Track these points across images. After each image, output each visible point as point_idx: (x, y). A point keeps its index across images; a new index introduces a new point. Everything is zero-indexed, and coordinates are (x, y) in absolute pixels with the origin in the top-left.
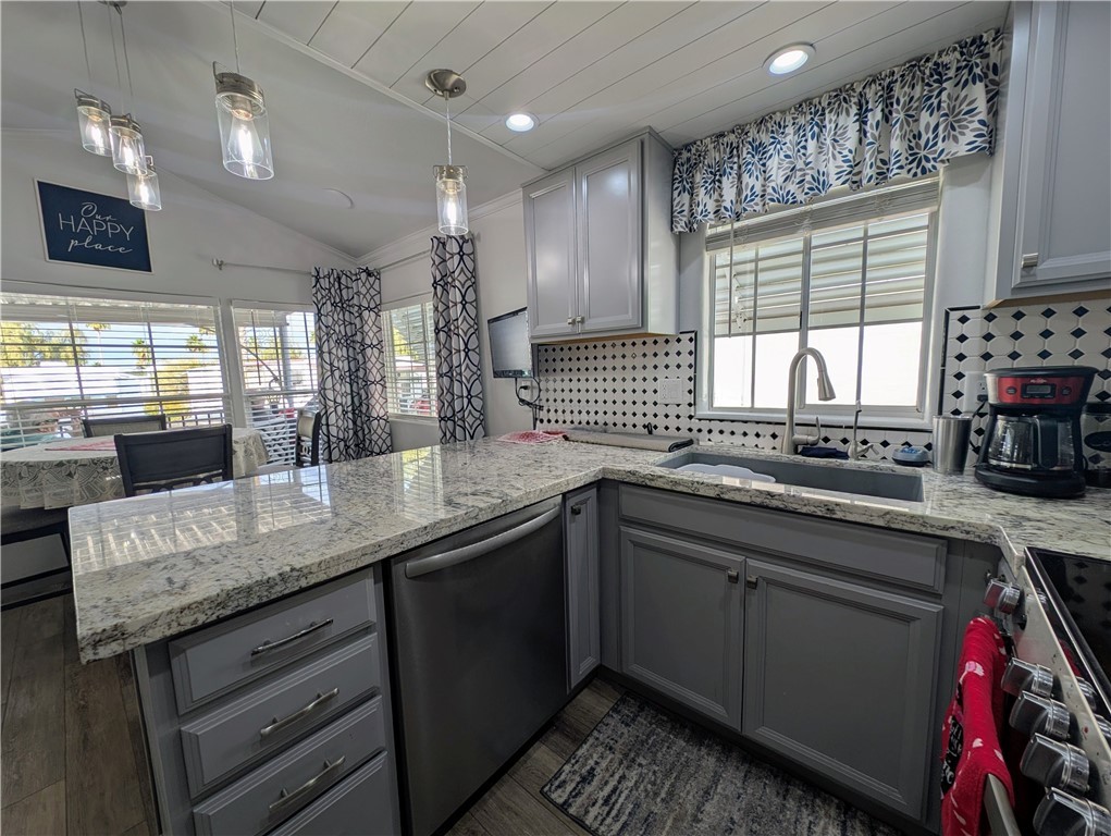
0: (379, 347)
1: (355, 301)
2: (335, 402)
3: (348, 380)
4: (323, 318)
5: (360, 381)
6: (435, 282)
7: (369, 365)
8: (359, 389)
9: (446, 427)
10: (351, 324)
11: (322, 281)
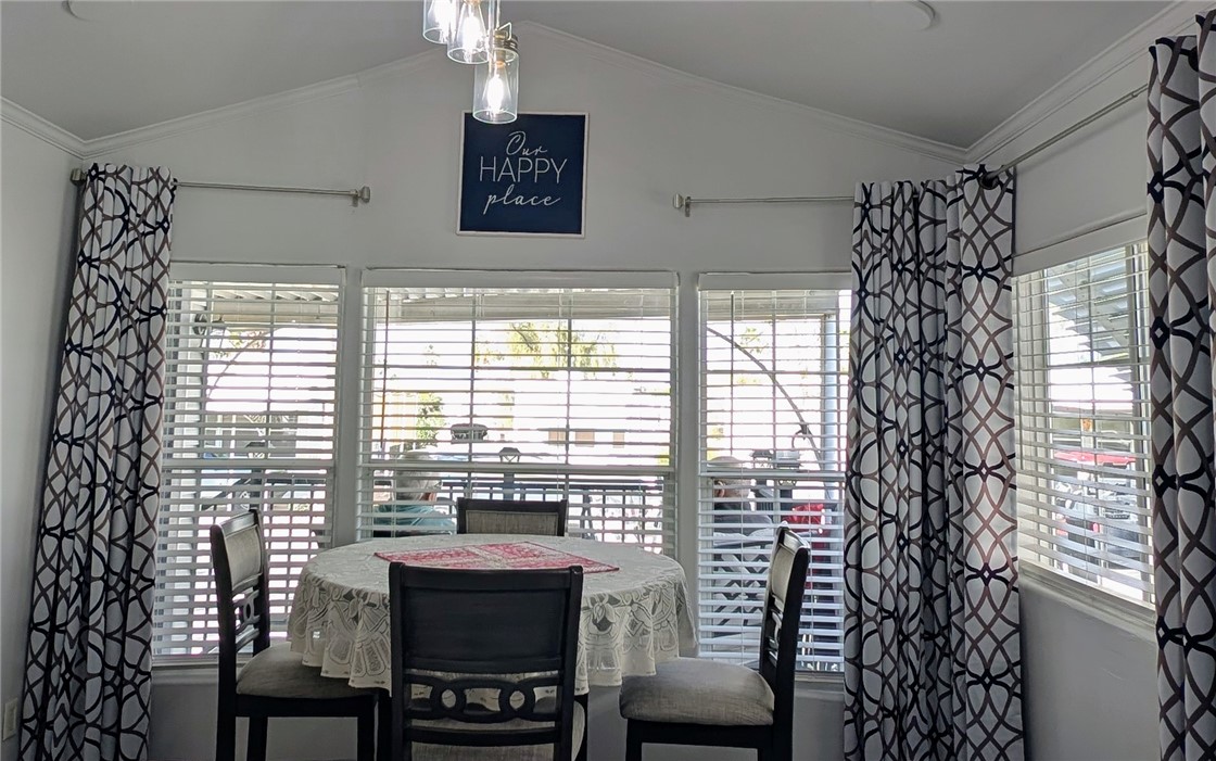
0: (1001, 371)
1: (949, 256)
2: (881, 512)
3: (917, 456)
4: (869, 301)
5: (947, 461)
6: (1159, 177)
7: (970, 422)
8: (944, 483)
9: (1185, 669)
10: (936, 311)
11: (875, 213)
